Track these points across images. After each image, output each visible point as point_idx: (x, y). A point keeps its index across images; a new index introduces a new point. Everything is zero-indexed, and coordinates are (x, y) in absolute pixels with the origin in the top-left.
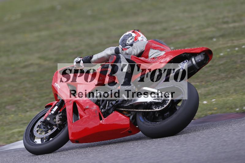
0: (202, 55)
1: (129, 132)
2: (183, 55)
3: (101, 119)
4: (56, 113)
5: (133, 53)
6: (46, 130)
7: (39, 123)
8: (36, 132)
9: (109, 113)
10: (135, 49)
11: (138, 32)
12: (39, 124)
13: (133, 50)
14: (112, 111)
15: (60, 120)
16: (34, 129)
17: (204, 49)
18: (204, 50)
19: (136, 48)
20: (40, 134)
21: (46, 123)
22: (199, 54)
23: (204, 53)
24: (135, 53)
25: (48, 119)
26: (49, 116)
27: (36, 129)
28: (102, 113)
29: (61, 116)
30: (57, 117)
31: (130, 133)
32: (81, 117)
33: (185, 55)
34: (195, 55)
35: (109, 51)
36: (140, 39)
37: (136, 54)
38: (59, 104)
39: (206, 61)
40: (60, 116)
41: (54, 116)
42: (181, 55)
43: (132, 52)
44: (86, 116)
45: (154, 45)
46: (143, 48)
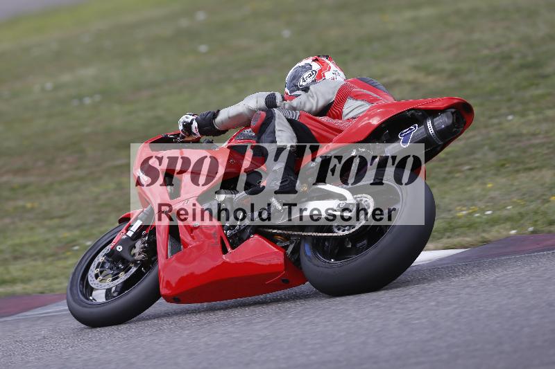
0: (449, 113)
1: (283, 281)
2: (409, 114)
3: (225, 251)
4: (138, 235)
5: (308, 107)
6: (115, 272)
7: (100, 258)
8: (94, 279)
9: (242, 238)
10: (313, 97)
11: (327, 61)
12: (100, 261)
13: (309, 100)
14: (248, 233)
15: (145, 250)
16: (90, 272)
17: (455, 101)
18: (455, 103)
19: (315, 96)
20: (100, 281)
21: (114, 257)
22: (443, 111)
23: (453, 110)
24: (313, 106)
25: (119, 248)
26: (121, 242)
27: (93, 270)
28: (228, 239)
29: (148, 242)
30: (139, 244)
31: (286, 284)
32: (186, 245)
33: (412, 114)
34: (433, 113)
35: (254, 101)
36: (328, 75)
37: (314, 109)
38: (146, 216)
39: (458, 128)
40: (144, 243)
41: (132, 243)
42: (402, 112)
43: (305, 104)
44: (194, 244)
45: (357, 89)
46: (332, 97)
